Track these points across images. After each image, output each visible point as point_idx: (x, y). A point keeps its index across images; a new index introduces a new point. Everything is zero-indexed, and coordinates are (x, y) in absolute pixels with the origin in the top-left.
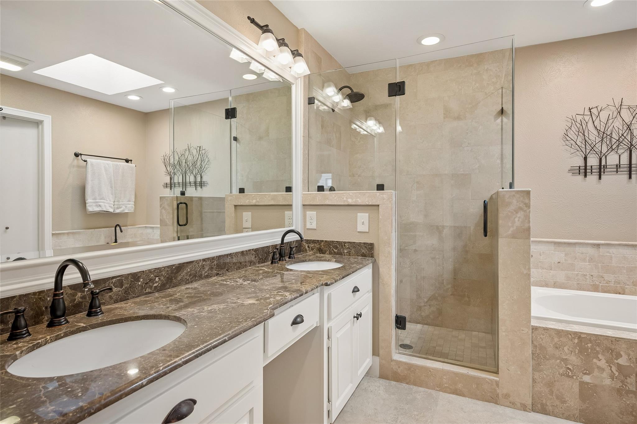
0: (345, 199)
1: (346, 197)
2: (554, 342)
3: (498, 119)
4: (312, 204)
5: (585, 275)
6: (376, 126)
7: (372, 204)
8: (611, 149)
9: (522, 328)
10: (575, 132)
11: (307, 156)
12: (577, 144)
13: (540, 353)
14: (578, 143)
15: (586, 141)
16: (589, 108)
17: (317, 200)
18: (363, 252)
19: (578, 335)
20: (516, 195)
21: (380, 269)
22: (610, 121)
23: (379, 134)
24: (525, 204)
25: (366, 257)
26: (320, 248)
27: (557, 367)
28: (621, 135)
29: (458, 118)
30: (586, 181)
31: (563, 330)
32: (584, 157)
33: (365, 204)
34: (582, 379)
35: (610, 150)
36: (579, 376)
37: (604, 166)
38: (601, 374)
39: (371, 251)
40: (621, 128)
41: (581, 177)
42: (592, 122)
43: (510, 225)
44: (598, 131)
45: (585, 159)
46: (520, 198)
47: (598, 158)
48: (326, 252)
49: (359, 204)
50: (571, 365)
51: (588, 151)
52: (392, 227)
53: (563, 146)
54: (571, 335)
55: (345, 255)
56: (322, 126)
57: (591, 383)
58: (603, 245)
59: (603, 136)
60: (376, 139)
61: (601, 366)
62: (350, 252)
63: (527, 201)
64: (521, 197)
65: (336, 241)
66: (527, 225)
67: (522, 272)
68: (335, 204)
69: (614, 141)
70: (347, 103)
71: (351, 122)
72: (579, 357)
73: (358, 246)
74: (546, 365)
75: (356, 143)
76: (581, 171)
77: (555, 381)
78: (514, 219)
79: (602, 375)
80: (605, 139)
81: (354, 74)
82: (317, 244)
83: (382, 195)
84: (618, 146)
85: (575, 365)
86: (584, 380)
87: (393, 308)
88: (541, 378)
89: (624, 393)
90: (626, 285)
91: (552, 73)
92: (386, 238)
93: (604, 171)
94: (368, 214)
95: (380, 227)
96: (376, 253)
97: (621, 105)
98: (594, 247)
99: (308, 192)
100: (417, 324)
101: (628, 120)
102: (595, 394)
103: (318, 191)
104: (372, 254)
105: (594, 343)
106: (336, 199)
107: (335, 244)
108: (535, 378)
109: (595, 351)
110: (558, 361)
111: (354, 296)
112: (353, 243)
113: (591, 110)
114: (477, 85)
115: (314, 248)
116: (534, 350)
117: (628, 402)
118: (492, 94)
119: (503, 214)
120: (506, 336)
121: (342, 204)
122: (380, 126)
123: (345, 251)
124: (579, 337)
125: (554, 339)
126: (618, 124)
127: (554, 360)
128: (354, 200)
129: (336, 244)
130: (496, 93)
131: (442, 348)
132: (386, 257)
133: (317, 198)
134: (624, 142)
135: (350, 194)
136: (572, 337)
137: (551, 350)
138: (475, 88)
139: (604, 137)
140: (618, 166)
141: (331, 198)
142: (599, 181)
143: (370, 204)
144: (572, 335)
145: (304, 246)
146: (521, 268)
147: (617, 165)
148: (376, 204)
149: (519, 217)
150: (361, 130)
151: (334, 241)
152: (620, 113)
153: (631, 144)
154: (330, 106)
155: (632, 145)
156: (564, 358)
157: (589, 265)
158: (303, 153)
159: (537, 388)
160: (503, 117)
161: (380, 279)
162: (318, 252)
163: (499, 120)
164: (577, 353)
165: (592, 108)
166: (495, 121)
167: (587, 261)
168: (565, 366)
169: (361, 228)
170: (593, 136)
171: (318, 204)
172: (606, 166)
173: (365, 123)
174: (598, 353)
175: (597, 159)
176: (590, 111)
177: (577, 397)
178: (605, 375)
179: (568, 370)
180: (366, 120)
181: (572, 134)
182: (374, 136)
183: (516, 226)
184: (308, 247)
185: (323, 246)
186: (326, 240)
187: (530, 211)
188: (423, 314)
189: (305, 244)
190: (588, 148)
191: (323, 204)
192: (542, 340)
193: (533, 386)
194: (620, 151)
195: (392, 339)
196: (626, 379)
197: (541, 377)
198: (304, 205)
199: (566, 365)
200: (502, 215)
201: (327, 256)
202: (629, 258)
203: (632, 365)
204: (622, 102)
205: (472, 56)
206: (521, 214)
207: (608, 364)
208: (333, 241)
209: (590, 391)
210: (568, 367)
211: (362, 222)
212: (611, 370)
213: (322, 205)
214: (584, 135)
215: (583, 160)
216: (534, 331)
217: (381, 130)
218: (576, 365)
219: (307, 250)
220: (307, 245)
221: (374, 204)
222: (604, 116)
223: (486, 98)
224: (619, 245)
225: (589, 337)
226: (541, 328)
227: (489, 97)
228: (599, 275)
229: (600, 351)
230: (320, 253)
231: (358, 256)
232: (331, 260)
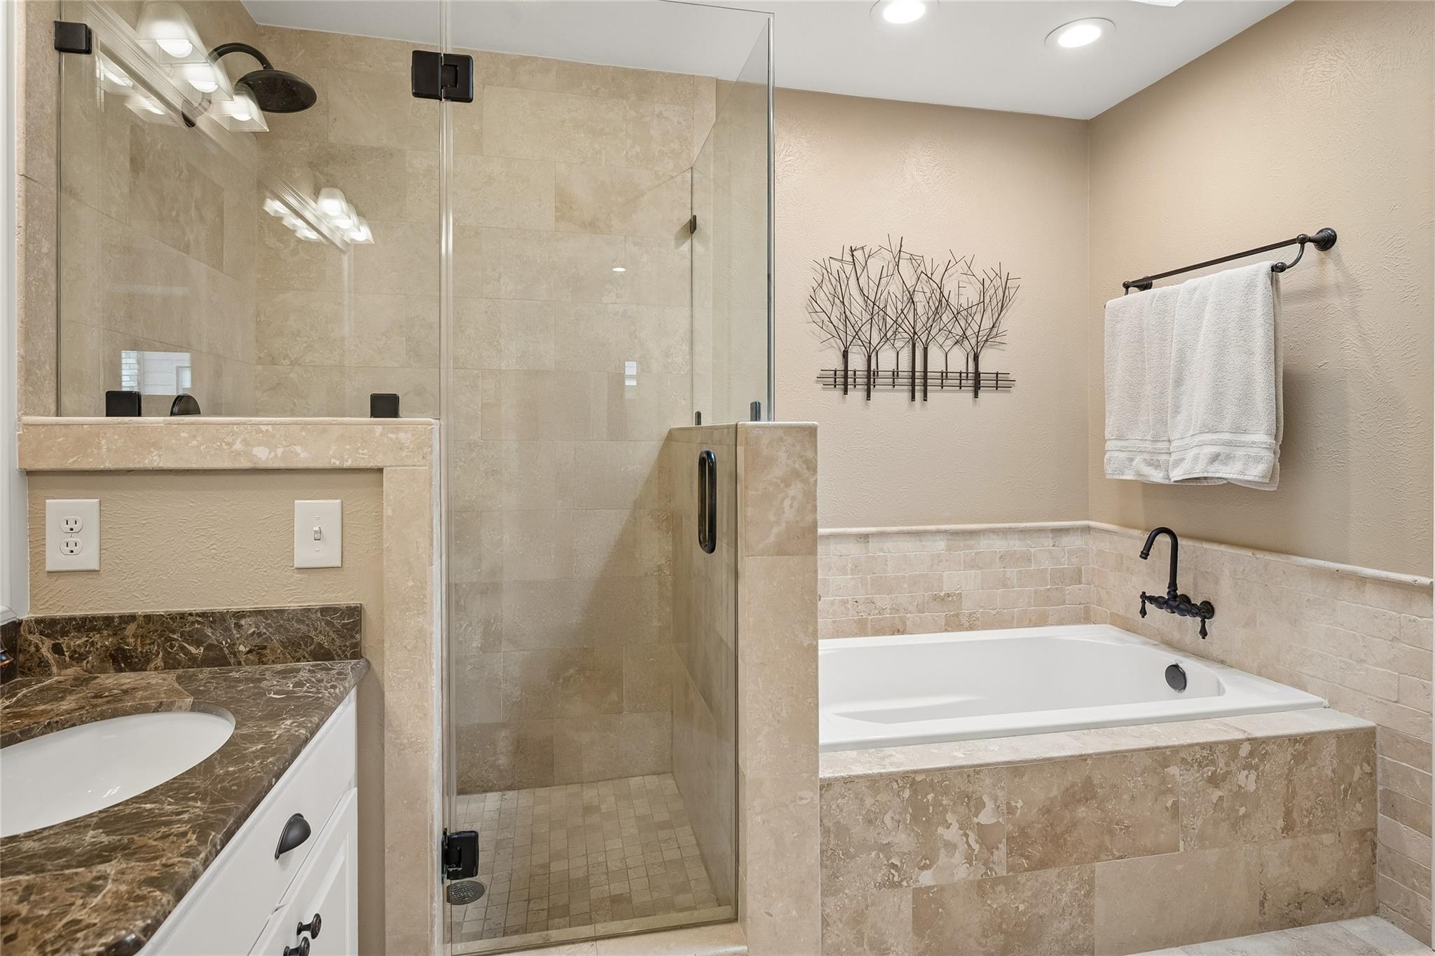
0: (238, 446)
1: (244, 440)
2: (865, 808)
3: (684, 243)
4: (76, 467)
5: (845, 602)
6: (350, 218)
7: (355, 465)
8: (885, 338)
9: (799, 793)
10: (827, 293)
11: (48, 265)
12: (832, 323)
13: (838, 845)
14: (834, 319)
15: (846, 317)
16: (851, 247)
17: (104, 450)
18: (319, 644)
19: (909, 779)
20: (785, 438)
21: (389, 696)
22: (883, 281)
23: (355, 245)
24: (806, 462)
25: (333, 659)
26: (119, 650)
27: (870, 870)
28: (900, 312)
29: (592, 226)
30: (845, 403)
31: (881, 775)
32: (844, 351)
33: (327, 466)
34: (918, 883)
35: (883, 340)
36: (913, 878)
37: (874, 372)
38: (951, 857)
39: (352, 637)
40: (900, 297)
41: (838, 393)
42: (856, 279)
43: (773, 519)
44: (866, 298)
45: (845, 355)
46: (794, 446)
47: (865, 356)
48: (148, 661)
49: (300, 466)
50: (898, 855)
51: (850, 338)
52: (431, 545)
53: (808, 323)
54: (897, 781)
55: (239, 663)
56: (136, 164)
57: (933, 886)
58: (873, 535)
59: (874, 308)
60: (345, 259)
61: (951, 840)
62: (265, 648)
63: (809, 455)
64: (796, 443)
65: (197, 615)
66: (809, 518)
67: (798, 642)
68: (194, 466)
69: (890, 322)
70: (244, 110)
71: (264, 186)
72: (913, 830)
73: (299, 621)
74: (849, 872)
75: (282, 257)
76: (837, 380)
77: (867, 907)
78: (782, 502)
79: (953, 861)
80: (876, 317)
81: (272, 30)
82: (105, 633)
83: (392, 432)
84: (895, 332)
85: (905, 854)
86: (921, 885)
87: (436, 823)
88: (838, 908)
89: (988, 887)
90: (907, 613)
91: (788, 159)
92: (410, 584)
93: (874, 383)
94: (338, 501)
95: (385, 546)
96: (368, 639)
97: (900, 251)
98: (860, 540)
99: (58, 414)
100: (484, 795)
101: (910, 283)
102: (940, 910)
103: (107, 416)
104: (356, 645)
105: (939, 788)
106: (198, 447)
107: (193, 623)
108: (828, 915)
109: (941, 808)
110: (874, 854)
111: (284, 865)
112: (275, 615)
113: (854, 253)
114: (638, 149)
115: (89, 652)
116: (825, 840)
117: (995, 906)
118: (670, 179)
119: (757, 491)
120: (764, 823)
121: (227, 464)
122: (361, 223)
123: (242, 648)
124: (913, 783)
125: (864, 801)
126: (895, 288)
127: (865, 855)
128: (280, 451)
129: (199, 623)
130: (679, 178)
131: (567, 860)
132: (409, 651)
133: (103, 442)
134: (904, 326)
135: (264, 428)
136: (899, 787)
137: (858, 830)
138: (632, 157)
139: (875, 313)
140: (895, 374)
141: (174, 441)
142: (866, 404)
143: (348, 464)
144: (899, 781)
145: (32, 649)
146: (797, 633)
147: (894, 372)
148: (372, 464)
149: (793, 498)
150: (299, 222)
151: (191, 614)
152: (898, 266)
153: (914, 331)
154: (178, 103)
155: (915, 333)
156: (884, 843)
157: (852, 579)
158: (27, 249)
159: (831, 939)
160: (695, 242)
161: (386, 732)
162: (109, 665)
163: (686, 247)
164: (908, 822)
165: (855, 250)
166: (678, 246)
167: (849, 572)
168: (886, 862)
169: (306, 554)
170: (857, 307)
171: (108, 465)
172: (878, 372)
173: (312, 203)
174: (945, 811)
175: (863, 356)
176: (853, 255)
177: (910, 928)
178: (958, 858)
179: (893, 871)
180: (316, 194)
181: (822, 297)
182: (342, 251)
183: (787, 522)
184: (57, 649)
185: (131, 640)
186: (148, 611)
187: (816, 480)
188: (500, 761)
189: (35, 638)
190: (851, 331)
191: (131, 466)
192: (841, 811)
193: (823, 935)
194: (899, 344)
195: (431, 931)
196: (992, 853)
197: (840, 908)
198: (30, 473)
199: (888, 860)
200: (754, 492)
201: (156, 679)
202: (912, 557)
203: (1000, 820)
204: (901, 246)
205: (627, 72)
206: (796, 489)
207: (962, 832)
208: (182, 616)
209: (933, 906)
210: (892, 863)
211: (316, 532)
212: (967, 842)
213: (129, 472)
214: (844, 304)
215: (841, 357)
216: (823, 792)
217: (362, 234)
218: (906, 852)
219: (48, 665)
220: (49, 643)
221: (362, 464)
222: (875, 266)
223: (658, 186)
224: (898, 533)
225: (931, 778)
226: (839, 780)
227: (663, 185)
228: (868, 598)
229: (949, 805)
230: (121, 670)
231: (298, 660)
232: (173, 703)
